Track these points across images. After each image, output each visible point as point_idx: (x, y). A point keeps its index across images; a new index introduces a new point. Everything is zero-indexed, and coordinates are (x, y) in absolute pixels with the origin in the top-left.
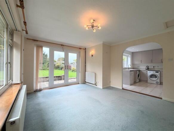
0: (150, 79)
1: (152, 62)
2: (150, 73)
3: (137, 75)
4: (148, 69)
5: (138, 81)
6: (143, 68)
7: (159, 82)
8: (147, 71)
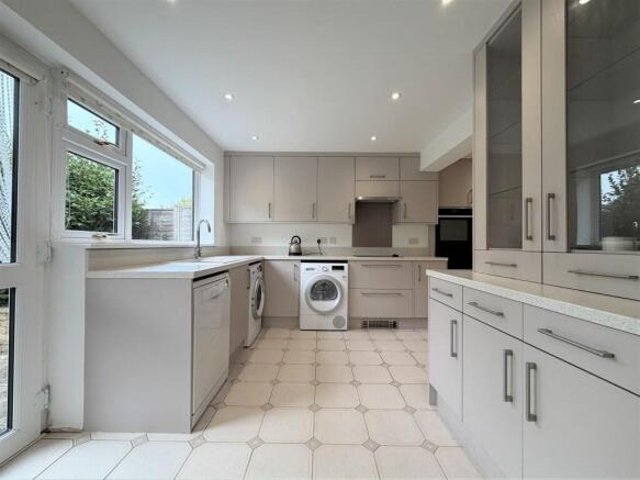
0: (311, 307)
1: (314, 214)
2: (309, 275)
3: (252, 293)
4: (298, 253)
5: (253, 328)
6: (275, 247)
7: (346, 318)
8: (297, 263)
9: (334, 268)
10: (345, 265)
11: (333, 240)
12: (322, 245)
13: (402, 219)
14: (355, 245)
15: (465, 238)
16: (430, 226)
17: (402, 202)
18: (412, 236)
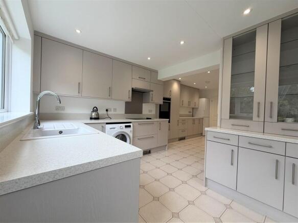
2: (112, 132)
4: (97, 118)
8: (103, 125)
9: (126, 126)
10: (131, 124)
11: (115, 110)
12: (109, 113)
13: (151, 101)
14: (126, 112)
15: (167, 110)
16: (156, 105)
17: (151, 93)
18: (149, 109)
